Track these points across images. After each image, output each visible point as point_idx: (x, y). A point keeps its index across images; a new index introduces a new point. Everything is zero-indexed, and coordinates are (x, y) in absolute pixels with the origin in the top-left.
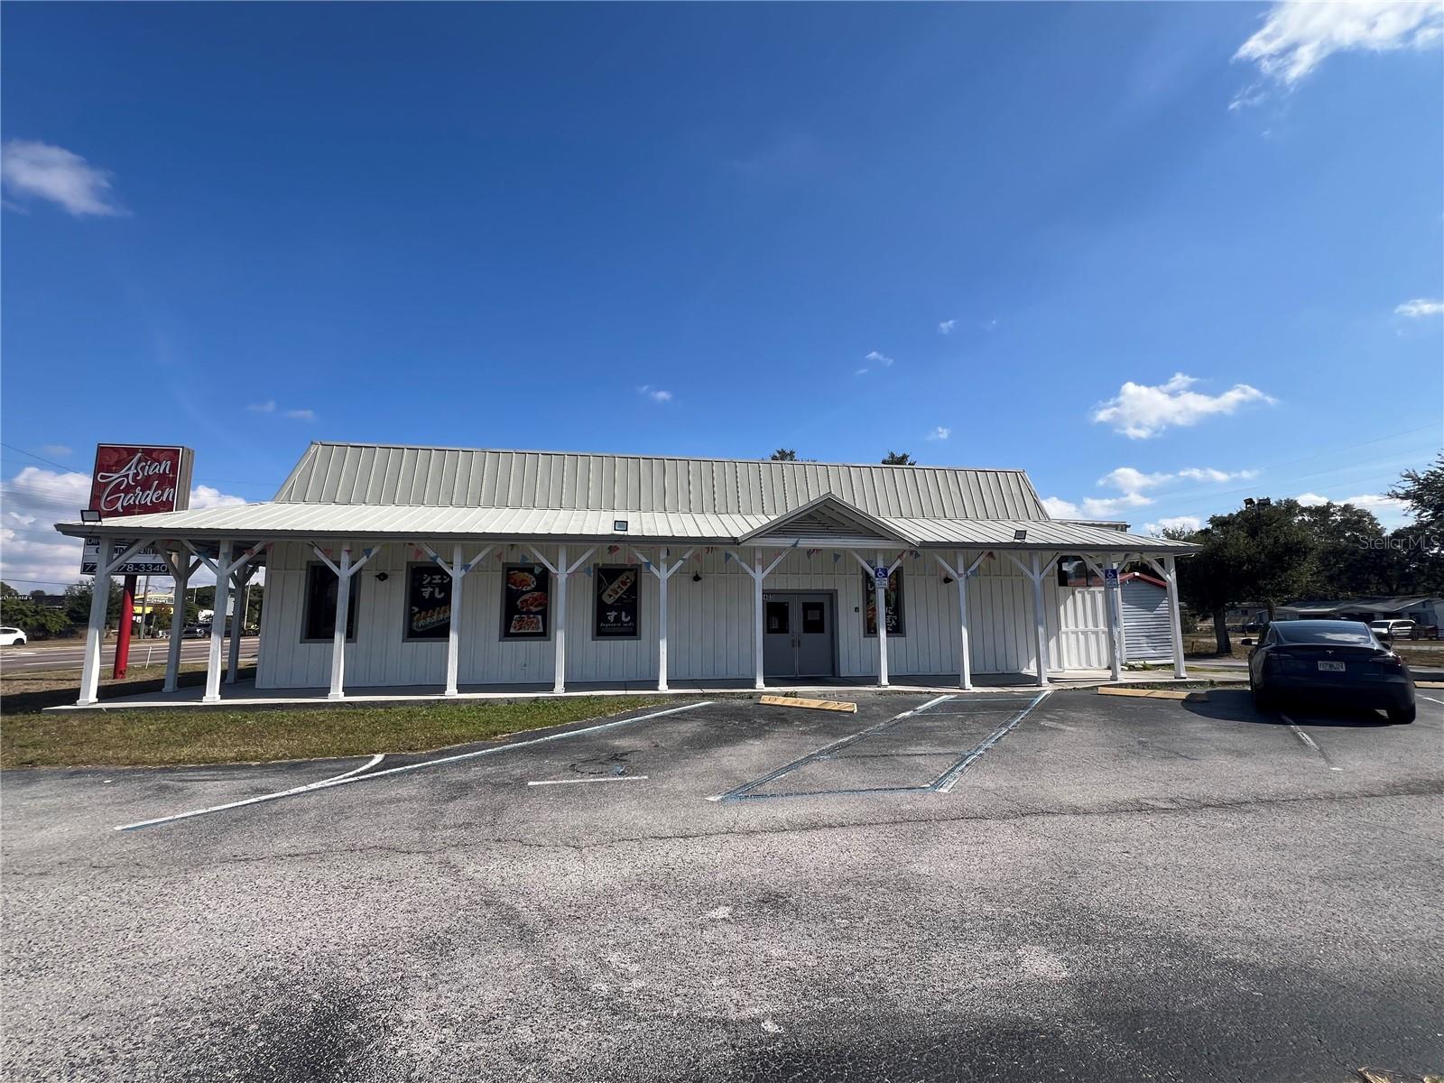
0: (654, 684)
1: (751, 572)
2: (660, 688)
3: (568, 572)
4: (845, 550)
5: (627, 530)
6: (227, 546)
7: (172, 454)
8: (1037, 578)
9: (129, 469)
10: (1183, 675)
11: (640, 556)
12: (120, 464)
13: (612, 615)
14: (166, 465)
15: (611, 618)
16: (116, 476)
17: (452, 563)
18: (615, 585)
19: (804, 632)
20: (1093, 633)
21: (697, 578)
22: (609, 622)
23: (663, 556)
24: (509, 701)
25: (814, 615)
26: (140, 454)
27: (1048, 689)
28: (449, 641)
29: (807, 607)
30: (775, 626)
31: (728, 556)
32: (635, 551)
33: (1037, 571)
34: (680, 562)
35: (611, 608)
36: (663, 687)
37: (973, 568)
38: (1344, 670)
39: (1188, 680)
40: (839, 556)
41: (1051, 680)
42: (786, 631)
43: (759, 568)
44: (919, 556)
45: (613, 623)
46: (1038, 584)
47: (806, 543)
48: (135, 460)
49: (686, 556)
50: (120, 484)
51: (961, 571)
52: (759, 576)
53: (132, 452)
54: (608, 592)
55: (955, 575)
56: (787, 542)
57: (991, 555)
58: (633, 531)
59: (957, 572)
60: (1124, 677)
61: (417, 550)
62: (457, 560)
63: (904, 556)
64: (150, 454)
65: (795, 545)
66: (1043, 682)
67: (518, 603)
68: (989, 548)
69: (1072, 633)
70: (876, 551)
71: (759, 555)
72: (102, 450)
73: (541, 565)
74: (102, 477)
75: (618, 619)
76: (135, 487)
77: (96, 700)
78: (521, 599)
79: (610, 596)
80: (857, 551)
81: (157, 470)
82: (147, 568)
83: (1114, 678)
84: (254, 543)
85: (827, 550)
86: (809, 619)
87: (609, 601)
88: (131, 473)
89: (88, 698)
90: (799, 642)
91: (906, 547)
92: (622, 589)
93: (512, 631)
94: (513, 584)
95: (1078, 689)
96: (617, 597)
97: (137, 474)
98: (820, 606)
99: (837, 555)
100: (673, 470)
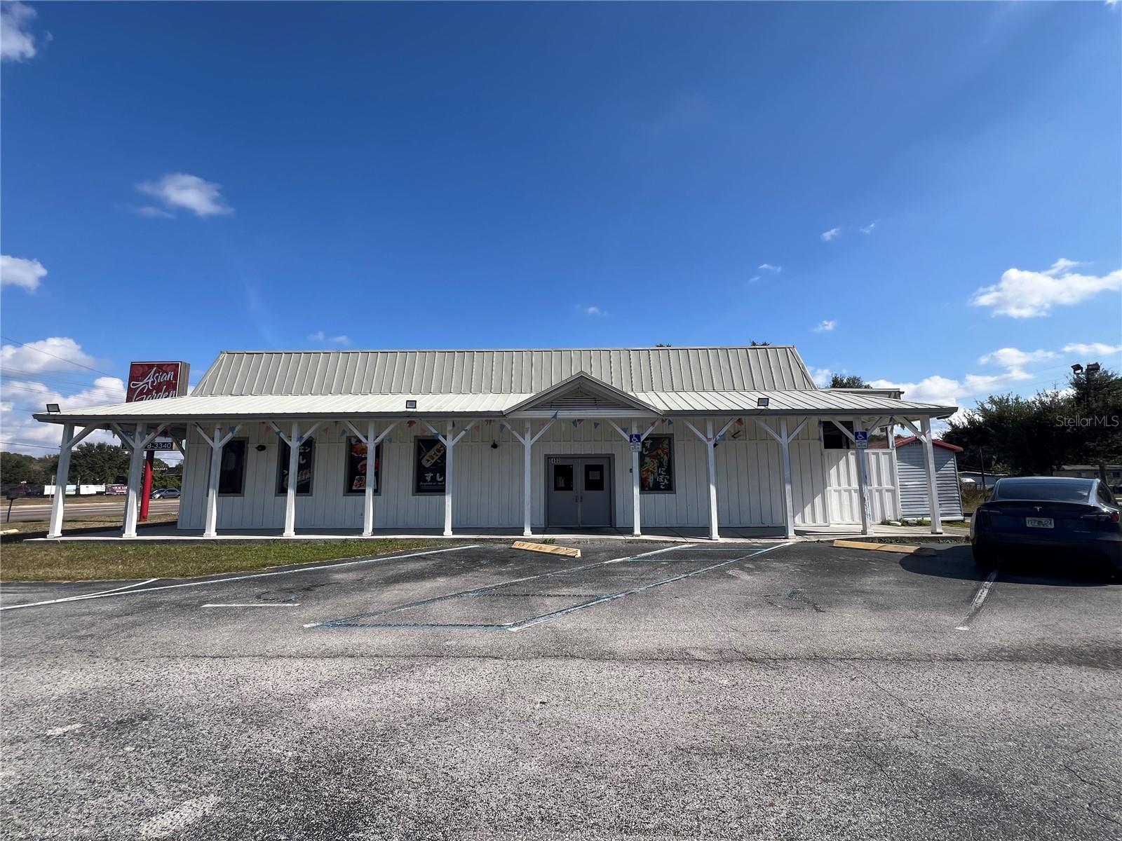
0: (441, 531)
1: (521, 440)
2: (444, 533)
3: (376, 441)
4: (604, 420)
5: (415, 408)
6: (141, 427)
7: (174, 367)
8: (784, 441)
9: (149, 378)
10: (939, 530)
11: (431, 428)
12: (144, 375)
13: (429, 476)
14: (170, 376)
15: (429, 479)
16: (142, 383)
17: (290, 437)
18: (432, 452)
19: (586, 489)
20: (877, 491)
21: (495, 446)
22: (426, 481)
23: (450, 427)
24: (325, 541)
25: (594, 476)
26: (155, 368)
27: (793, 540)
28: (287, 496)
29: (589, 468)
30: (562, 484)
31: (502, 427)
32: (427, 424)
33: (784, 434)
34: (463, 432)
35: (428, 470)
36: (448, 533)
37: (721, 433)
38: (1052, 526)
39: (944, 535)
40: (598, 424)
41: (798, 533)
42: (571, 489)
43: (528, 436)
44: (672, 423)
45: (430, 482)
46: (785, 446)
47: (564, 414)
48: (153, 372)
49: (468, 428)
50: (144, 389)
51: (710, 435)
52: (528, 442)
53: (150, 366)
54: (427, 457)
55: (705, 439)
56: (548, 414)
57: (740, 421)
58: (420, 408)
59: (706, 437)
60: (874, 530)
61: (267, 427)
62: (295, 434)
63: (657, 424)
64: (162, 368)
65: (555, 416)
66: (789, 535)
67: (359, 466)
68: (738, 415)
69: (845, 491)
70: (631, 419)
71: (528, 425)
72: (133, 366)
73: (356, 437)
74: (134, 385)
75: (433, 479)
76: (152, 390)
77: (61, 535)
78: (361, 464)
79: (428, 461)
80: (613, 420)
81: (165, 379)
82: (159, 446)
83: (864, 532)
84: (158, 425)
85: (590, 420)
86: (591, 478)
87: (427, 465)
88: (150, 381)
89: (54, 533)
90: (581, 498)
91: (655, 416)
92: (437, 456)
93: (354, 488)
94: (356, 452)
95: (822, 542)
96: (433, 461)
97: (153, 382)
98: (599, 468)
99: (596, 423)
100: (481, 360)
